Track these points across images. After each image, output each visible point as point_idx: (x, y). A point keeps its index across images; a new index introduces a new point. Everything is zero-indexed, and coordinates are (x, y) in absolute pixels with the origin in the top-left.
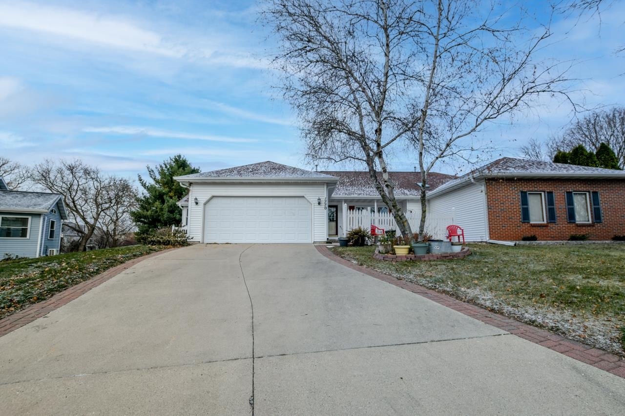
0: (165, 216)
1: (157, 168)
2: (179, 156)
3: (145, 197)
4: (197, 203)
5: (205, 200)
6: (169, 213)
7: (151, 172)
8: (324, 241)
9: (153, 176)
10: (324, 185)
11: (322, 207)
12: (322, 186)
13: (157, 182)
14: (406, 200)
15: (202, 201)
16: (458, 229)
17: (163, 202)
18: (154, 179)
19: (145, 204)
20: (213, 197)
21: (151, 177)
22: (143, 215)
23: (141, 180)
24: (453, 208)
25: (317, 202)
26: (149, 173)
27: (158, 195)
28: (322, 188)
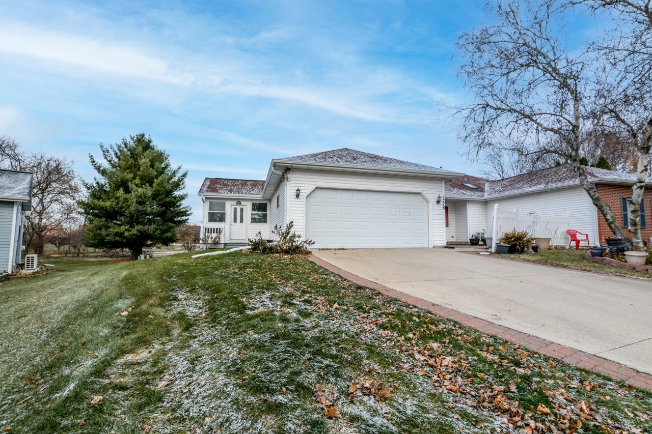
0: (132, 208)
1: (112, 148)
2: (143, 136)
3: (98, 183)
4: (298, 196)
5: (308, 192)
6: (138, 205)
7: (105, 152)
8: (443, 245)
9: (108, 158)
10: (442, 181)
11: (440, 206)
12: (440, 182)
13: (114, 166)
14: (466, 201)
15: (304, 193)
16: (577, 233)
17: (127, 190)
18: (110, 161)
19: (98, 193)
20: (317, 188)
21: (106, 158)
22: (99, 206)
23: (94, 162)
24: (568, 212)
25: (436, 200)
26: (103, 153)
27: (121, 182)
28: (440, 185)
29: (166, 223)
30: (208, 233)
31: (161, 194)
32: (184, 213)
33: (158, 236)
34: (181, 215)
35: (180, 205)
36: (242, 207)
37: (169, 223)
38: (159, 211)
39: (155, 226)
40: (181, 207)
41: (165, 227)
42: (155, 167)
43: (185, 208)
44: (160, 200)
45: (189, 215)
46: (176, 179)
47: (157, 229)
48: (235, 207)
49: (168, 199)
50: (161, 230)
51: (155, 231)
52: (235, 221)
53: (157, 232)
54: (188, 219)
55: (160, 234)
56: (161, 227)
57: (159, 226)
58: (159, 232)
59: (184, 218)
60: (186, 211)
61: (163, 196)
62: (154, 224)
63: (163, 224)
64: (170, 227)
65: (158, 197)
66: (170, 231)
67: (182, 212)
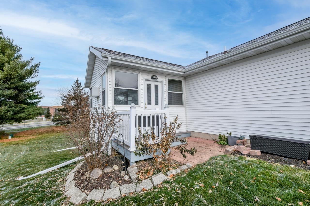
29: (19, 104)
30: (144, 126)
31: (14, 78)
32: (36, 97)
33: (10, 116)
34: (33, 97)
35: (33, 90)
36: (156, 83)
37: (22, 105)
38: (11, 94)
39: (6, 108)
40: (34, 91)
41: (18, 108)
42: (6, 54)
43: (37, 92)
44: (12, 83)
45: (41, 98)
46: (29, 67)
47: (9, 111)
48: (149, 83)
49: (21, 83)
50: (13, 111)
51: (7, 112)
52: (149, 103)
53: (9, 113)
54: (39, 102)
55: (12, 115)
56: (13, 108)
57: (12, 107)
58: (11, 113)
59: (36, 100)
60: (38, 95)
61: (16, 80)
62: (5, 105)
63: (15, 105)
64: (24, 109)
65: (10, 81)
66: (24, 112)
67: (35, 96)
